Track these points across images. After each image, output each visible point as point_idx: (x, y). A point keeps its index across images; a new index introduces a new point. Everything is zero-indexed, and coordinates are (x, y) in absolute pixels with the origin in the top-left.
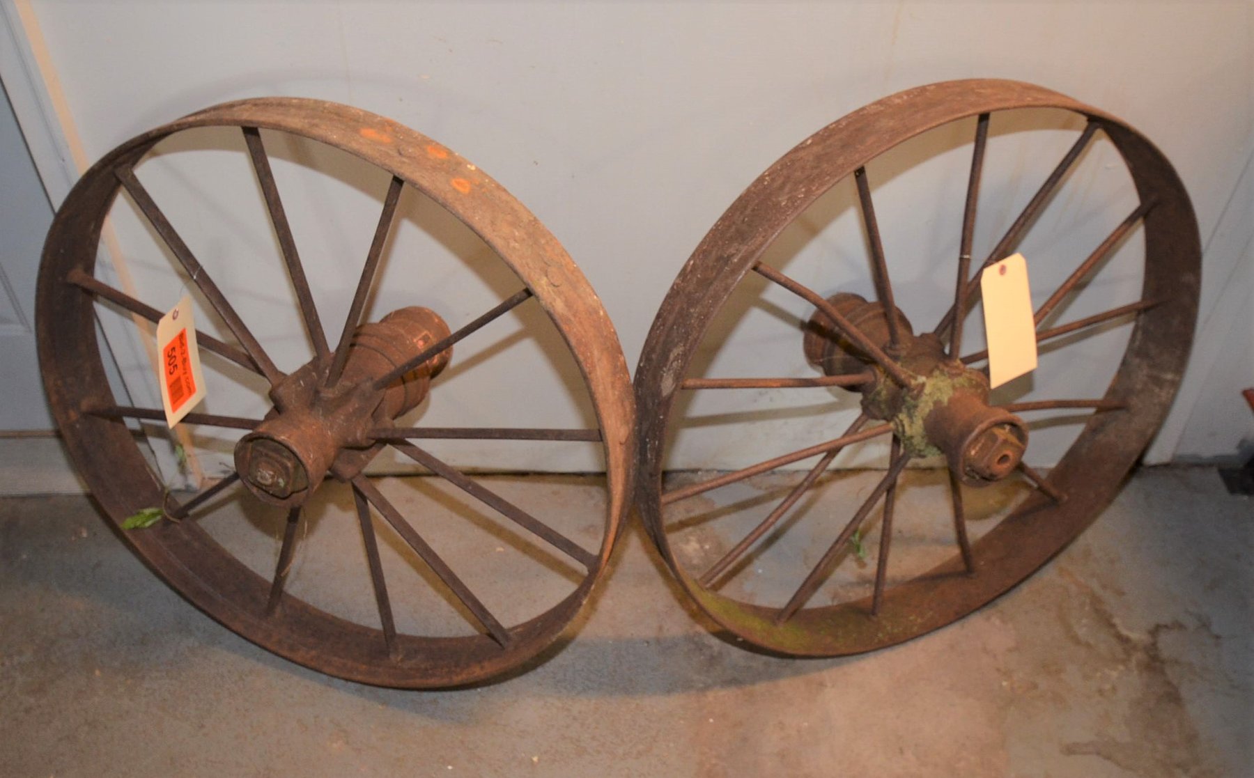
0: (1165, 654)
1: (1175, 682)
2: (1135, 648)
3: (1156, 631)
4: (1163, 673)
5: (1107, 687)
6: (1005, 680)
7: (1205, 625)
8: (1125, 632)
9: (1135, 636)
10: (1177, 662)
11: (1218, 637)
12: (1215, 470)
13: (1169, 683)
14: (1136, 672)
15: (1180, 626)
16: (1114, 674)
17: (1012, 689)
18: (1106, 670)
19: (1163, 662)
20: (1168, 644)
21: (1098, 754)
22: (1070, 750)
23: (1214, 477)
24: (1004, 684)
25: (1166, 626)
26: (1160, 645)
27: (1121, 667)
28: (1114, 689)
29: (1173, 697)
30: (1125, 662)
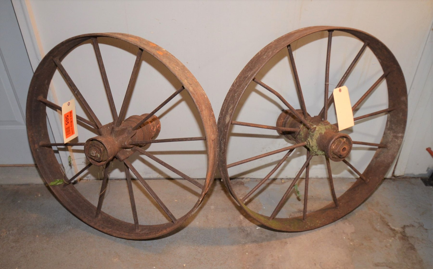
0: (408, 235)
1: (413, 244)
2: (397, 232)
3: (404, 227)
4: (408, 240)
5: (388, 245)
6: (352, 242)
7: (421, 226)
8: (393, 228)
9: (397, 229)
10: (412, 237)
11: (426, 229)
12: (420, 179)
13: (410, 244)
14: (398, 240)
15: (413, 226)
16: (391, 241)
17: (354, 245)
18: (388, 240)
19: (408, 237)
20: (409, 232)
21: (387, 266)
22: (377, 265)
23: (420, 181)
24: (351, 243)
25: (408, 226)
26: (406, 232)
27: (393, 239)
28: (391, 245)
29: (412, 248)
30: (394, 237)
